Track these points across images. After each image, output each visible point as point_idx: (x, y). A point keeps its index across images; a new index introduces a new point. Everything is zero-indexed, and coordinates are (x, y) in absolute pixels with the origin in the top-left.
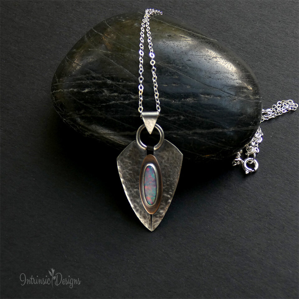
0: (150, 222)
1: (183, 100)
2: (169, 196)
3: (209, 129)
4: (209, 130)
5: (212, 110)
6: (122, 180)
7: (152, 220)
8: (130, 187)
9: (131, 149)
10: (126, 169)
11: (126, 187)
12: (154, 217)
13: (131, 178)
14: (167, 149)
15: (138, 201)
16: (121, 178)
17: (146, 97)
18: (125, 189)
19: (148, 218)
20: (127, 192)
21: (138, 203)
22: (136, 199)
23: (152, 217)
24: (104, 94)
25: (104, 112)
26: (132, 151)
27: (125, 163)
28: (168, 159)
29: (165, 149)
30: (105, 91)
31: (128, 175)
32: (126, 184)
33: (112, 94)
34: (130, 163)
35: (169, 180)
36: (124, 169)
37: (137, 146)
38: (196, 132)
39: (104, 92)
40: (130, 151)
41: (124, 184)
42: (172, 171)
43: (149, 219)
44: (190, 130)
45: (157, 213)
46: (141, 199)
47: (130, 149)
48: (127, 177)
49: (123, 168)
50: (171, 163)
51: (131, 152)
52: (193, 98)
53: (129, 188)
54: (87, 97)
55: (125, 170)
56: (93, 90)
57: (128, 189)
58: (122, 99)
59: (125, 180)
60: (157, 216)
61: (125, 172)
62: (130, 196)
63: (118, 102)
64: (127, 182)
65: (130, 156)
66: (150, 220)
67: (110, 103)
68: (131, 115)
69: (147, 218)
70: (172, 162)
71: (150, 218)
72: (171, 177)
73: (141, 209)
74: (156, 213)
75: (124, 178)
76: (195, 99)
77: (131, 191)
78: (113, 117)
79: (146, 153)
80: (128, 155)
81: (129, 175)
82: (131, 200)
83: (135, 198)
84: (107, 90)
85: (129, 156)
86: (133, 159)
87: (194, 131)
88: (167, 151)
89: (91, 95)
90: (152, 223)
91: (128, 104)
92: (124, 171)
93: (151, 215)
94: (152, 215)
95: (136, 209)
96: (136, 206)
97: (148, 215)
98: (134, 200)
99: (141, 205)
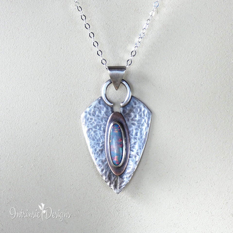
12: (121, 178)
19: (114, 180)
28: (136, 116)
35: (136, 138)
42: (139, 129)
49: (87, 125)
50: (139, 121)
60: (124, 177)
61: (89, 130)
66: (116, 182)
95: (101, 170)
96: (101, 166)
97: (113, 176)
98: (99, 160)
99: (106, 165)
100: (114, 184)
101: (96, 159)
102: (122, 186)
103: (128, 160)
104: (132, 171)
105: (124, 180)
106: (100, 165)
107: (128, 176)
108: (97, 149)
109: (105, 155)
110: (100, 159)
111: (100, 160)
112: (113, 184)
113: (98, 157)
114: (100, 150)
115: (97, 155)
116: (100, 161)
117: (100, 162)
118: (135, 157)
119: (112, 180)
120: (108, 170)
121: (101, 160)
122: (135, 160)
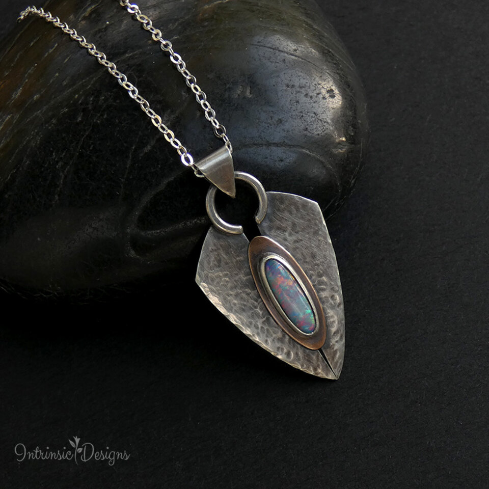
7: (327, 357)
8: (250, 320)
10: (224, 291)
13: (245, 303)
23: (324, 352)
29: (279, 210)
35: (317, 265)
49: (218, 292)
51: (216, 253)
53: (250, 323)
55: (224, 295)
57: (249, 326)
59: (234, 314)
61: (225, 299)
64: (239, 313)
72: (318, 258)
75: (229, 310)
80: (214, 261)
81: (236, 299)
86: (227, 264)
94: (322, 349)
95: (286, 356)
96: (282, 349)
97: (313, 354)
98: (271, 340)
99: (289, 342)
100: (321, 367)
101: (266, 341)
102: (337, 362)
103: (322, 312)
104: (340, 325)
105: (335, 349)
106: (278, 348)
107: (337, 338)
108: (258, 323)
109: (276, 325)
110: (272, 338)
111: (273, 340)
112: (319, 368)
113: (267, 336)
114: (263, 323)
115: (264, 333)
116: (275, 341)
117: (276, 343)
118: (332, 297)
119: (314, 362)
120: (297, 349)
121: (274, 338)
122: (334, 303)
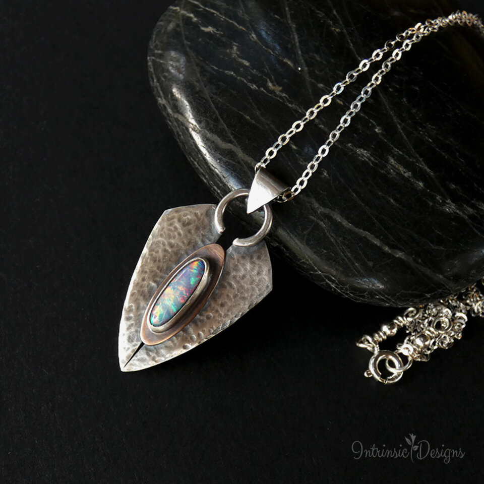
0: (133, 354)
1: (350, 145)
2: (195, 337)
3: (356, 227)
4: (357, 229)
5: (389, 199)
6: (145, 250)
7: (138, 354)
8: (148, 271)
9: (199, 214)
10: (165, 239)
11: (142, 266)
12: (145, 351)
13: (162, 260)
14: (255, 259)
15: (142, 304)
16: (147, 247)
17: (290, 99)
18: (138, 271)
19: (134, 346)
20: (137, 276)
21: (138, 308)
22: (142, 298)
23: (142, 348)
24: (228, 51)
25: (205, 79)
26: (199, 219)
27: (172, 228)
28: (244, 276)
29: (252, 258)
30: (235, 48)
31: (160, 250)
32: (146, 262)
33: (240, 60)
34: (179, 234)
35: (217, 311)
36: (161, 235)
37: (212, 216)
38: (331, 215)
39: (232, 48)
40: (196, 215)
41: (142, 260)
42: (233, 300)
43: (134, 348)
44: (324, 205)
45: (155, 348)
46: (147, 305)
47: (198, 212)
48: (157, 252)
49: (162, 233)
50: (242, 287)
51: (195, 218)
52: (370, 155)
53: (146, 272)
54: (200, 40)
55: (162, 239)
56: (218, 35)
57: (143, 271)
58: (249, 78)
59: (149, 254)
60: (151, 353)
61: (159, 242)
62: (136, 285)
63: (239, 78)
64: (150, 260)
65: (189, 224)
66: (133, 350)
67: (226, 72)
68: (242, 113)
69: (133, 344)
70: (245, 285)
71: (137, 347)
72: (223, 309)
73: (136, 320)
74: (152, 347)
75: (151, 250)
76: (372, 158)
77: (143, 280)
78: (211, 98)
79: (217, 238)
80: (188, 219)
81: (162, 250)
82: (132, 295)
83: (141, 295)
84: (238, 49)
85: (187, 221)
86: (189, 232)
87: (327, 211)
88: (253, 263)
89: (208, 41)
90: (133, 358)
91: (251, 92)
92: (160, 239)
93: (142, 344)
94: (144, 345)
